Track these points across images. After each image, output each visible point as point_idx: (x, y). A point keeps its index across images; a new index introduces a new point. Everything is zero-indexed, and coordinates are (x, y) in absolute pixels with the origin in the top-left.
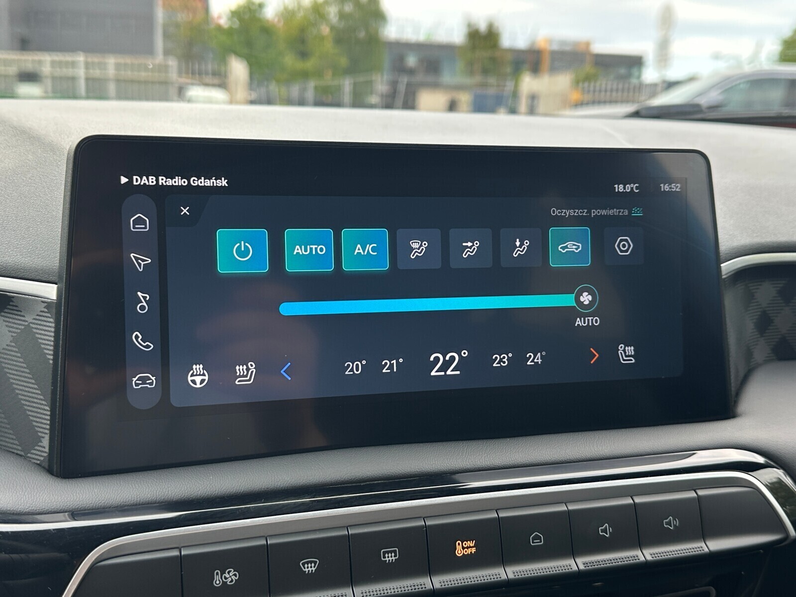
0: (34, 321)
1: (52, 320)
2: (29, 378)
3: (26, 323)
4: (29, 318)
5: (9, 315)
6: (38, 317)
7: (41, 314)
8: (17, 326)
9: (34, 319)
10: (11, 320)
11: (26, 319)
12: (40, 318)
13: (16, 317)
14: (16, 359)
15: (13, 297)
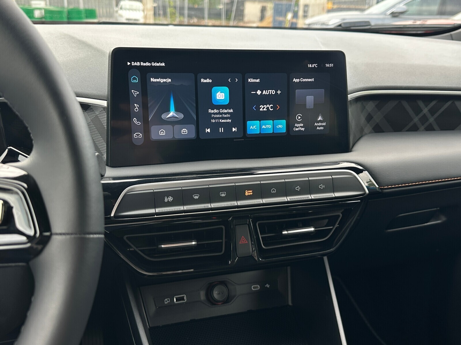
0: (99, 114)
1: (106, 113)
2: (98, 134)
3: (96, 115)
4: (97, 113)
5: (89, 112)
6: (100, 113)
7: (101, 111)
8: (93, 116)
9: (99, 113)
10: (90, 114)
11: (96, 113)
12: (101, 113)
13: (92, 112)
14: (93, 127)
15: (91, 105)
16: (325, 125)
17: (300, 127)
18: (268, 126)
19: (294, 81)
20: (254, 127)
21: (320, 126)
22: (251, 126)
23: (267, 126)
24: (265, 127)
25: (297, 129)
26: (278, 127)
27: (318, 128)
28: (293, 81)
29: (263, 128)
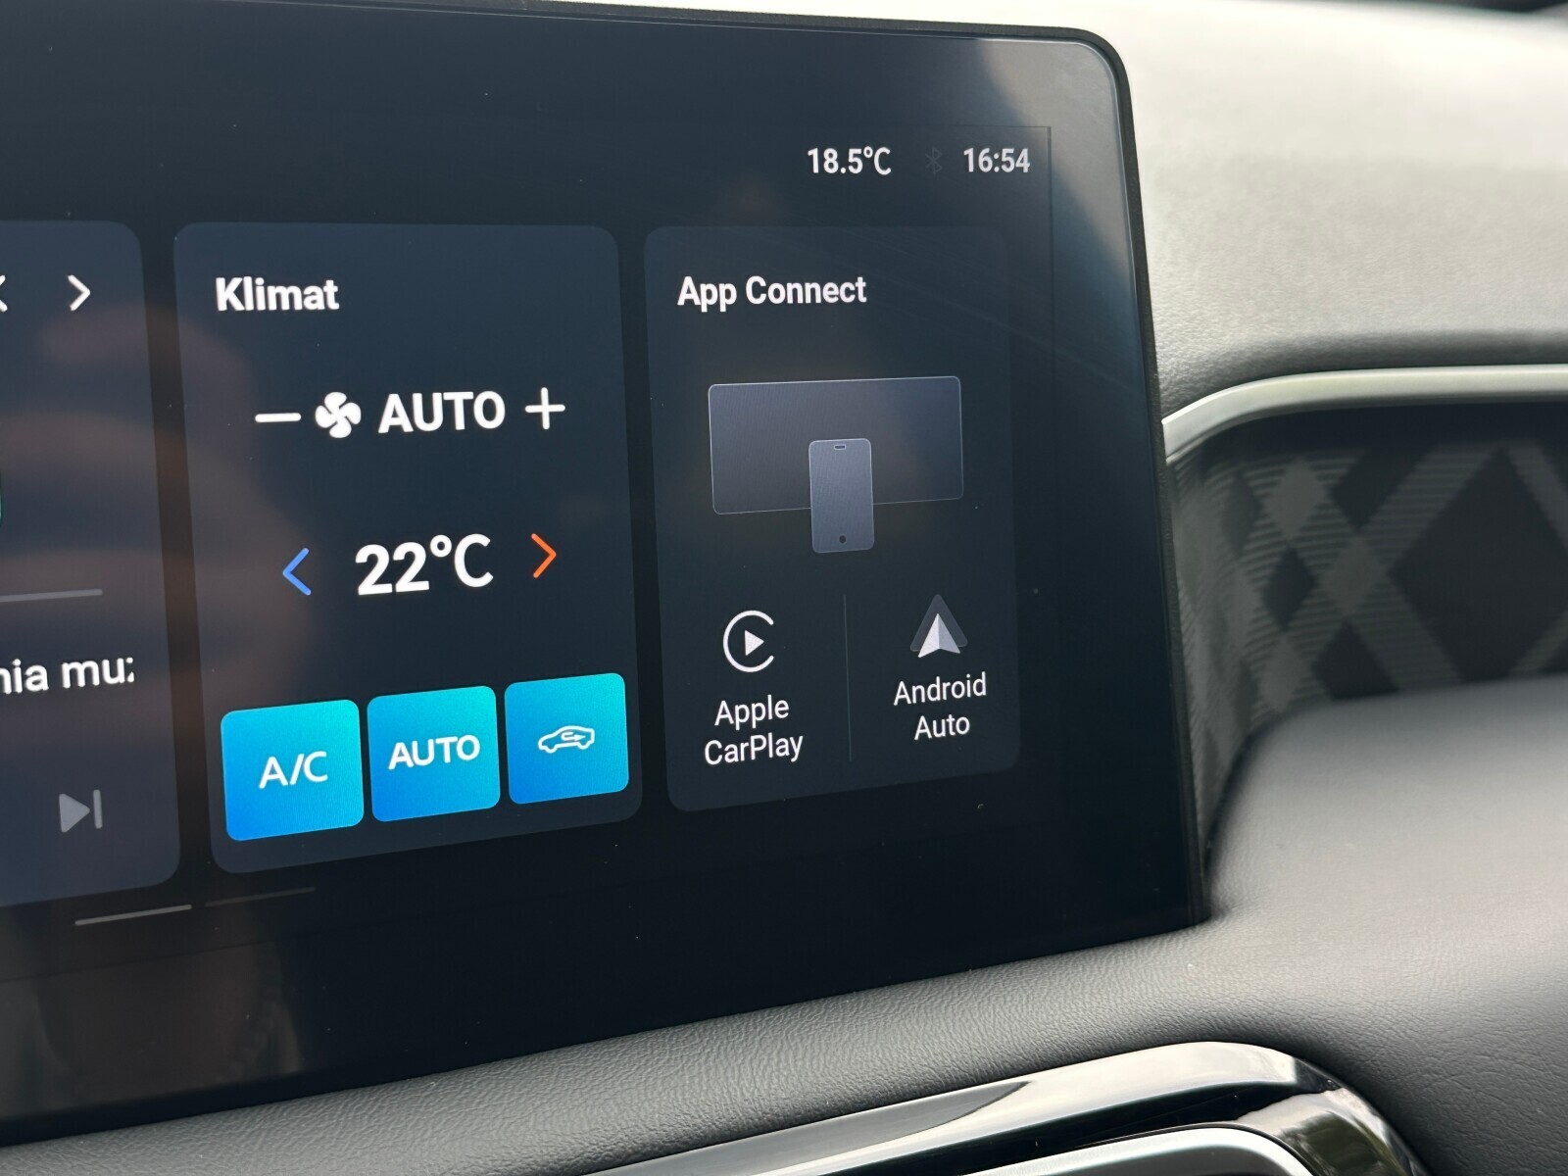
16: (984, 693)
17: (764, 727)
18: (446, 741)
19: (689, 302)
20: (303, 763)
21: (936, 711)
22: (272, 761)
23: (439, 749)
24: (423, 755)
25: (734, 754)
26: (550, 743)
27: (923, 728)
28: (681, 302)
29: (401, 765)
